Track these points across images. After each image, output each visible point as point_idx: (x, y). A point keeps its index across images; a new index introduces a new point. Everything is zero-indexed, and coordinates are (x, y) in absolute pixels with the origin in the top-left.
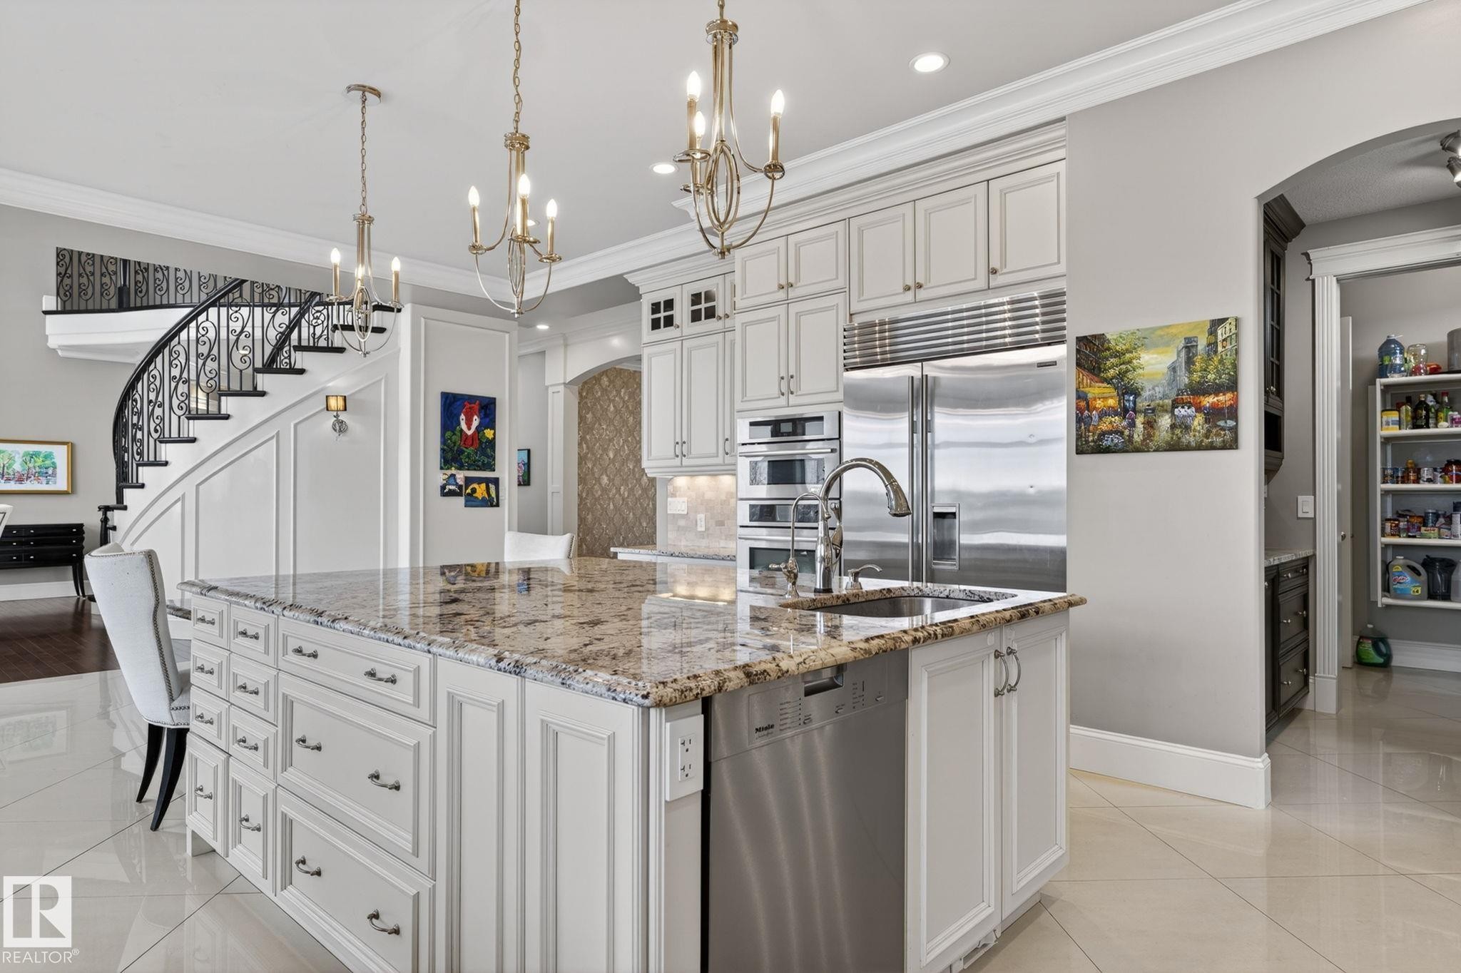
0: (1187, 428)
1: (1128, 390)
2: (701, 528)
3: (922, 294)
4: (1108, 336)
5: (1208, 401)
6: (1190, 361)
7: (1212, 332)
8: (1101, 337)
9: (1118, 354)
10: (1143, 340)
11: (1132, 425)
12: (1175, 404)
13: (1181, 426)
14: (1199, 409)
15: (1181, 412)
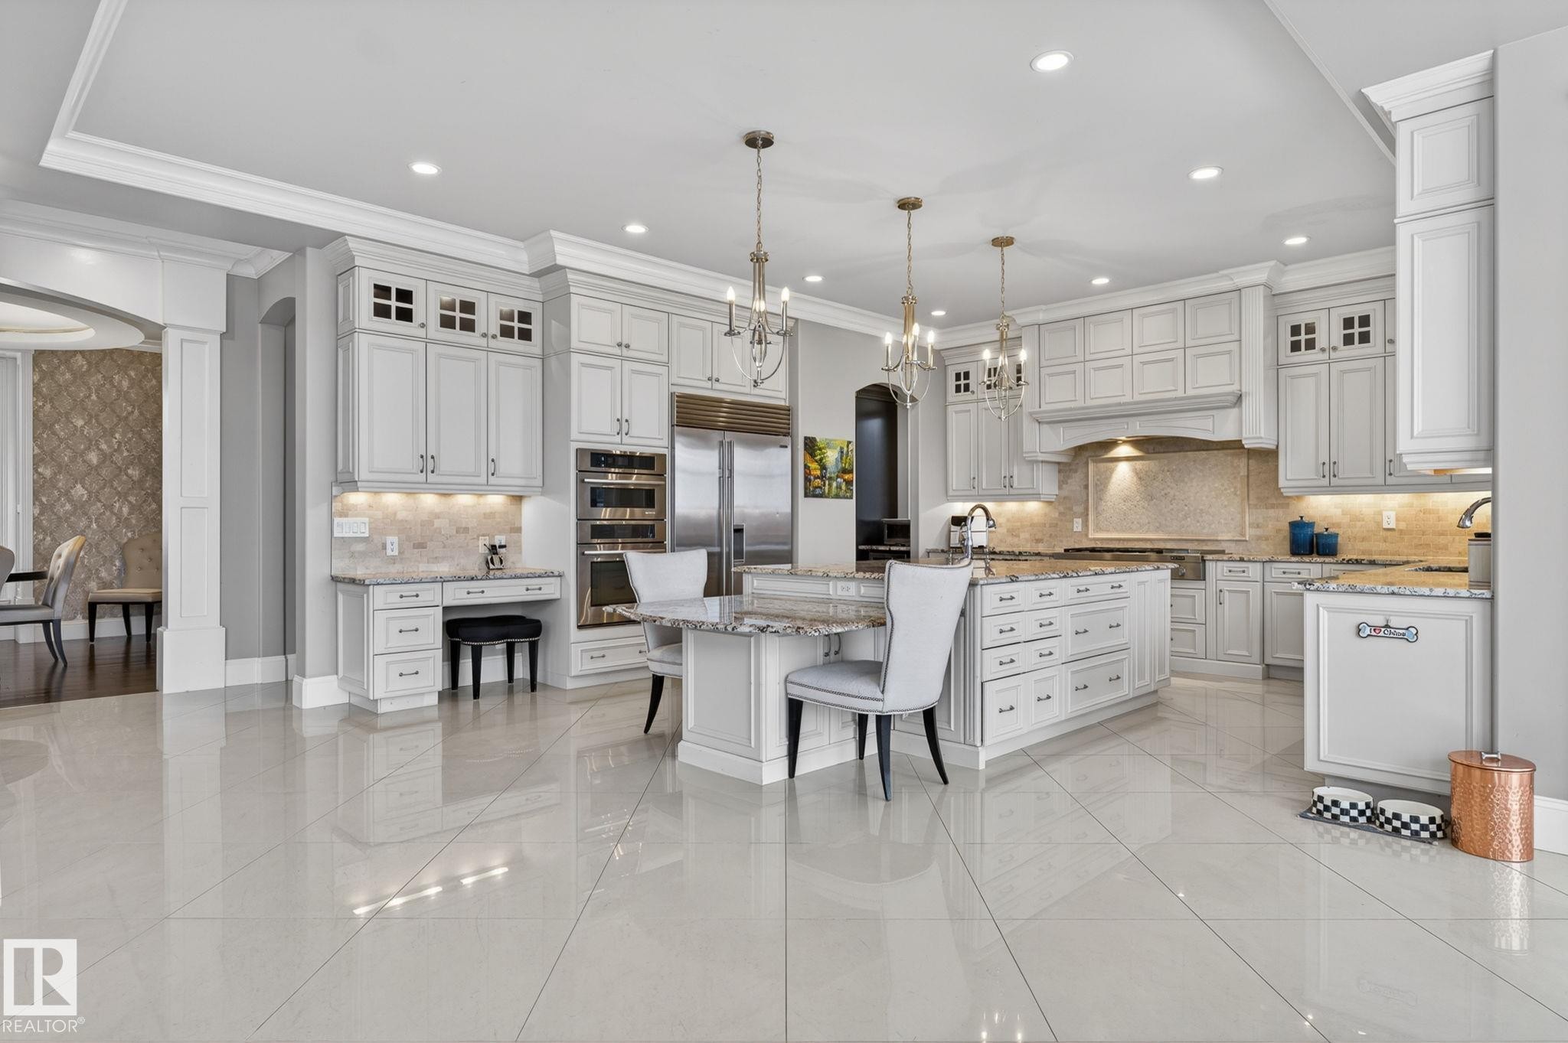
0: (841, 488)
1: (823, 468)
2: (392, 551)
3: (717, 386)
4: (818, 440)
5: (847, 477)
6: (841, 459)
7: (848, 446)
8: (814, 439)
9: (820, 449)
10: (829, 445)
11: (824, 485)
12: (838, 477)
13: (839, 487)
14: (845, 480)
15: (839, 480)
